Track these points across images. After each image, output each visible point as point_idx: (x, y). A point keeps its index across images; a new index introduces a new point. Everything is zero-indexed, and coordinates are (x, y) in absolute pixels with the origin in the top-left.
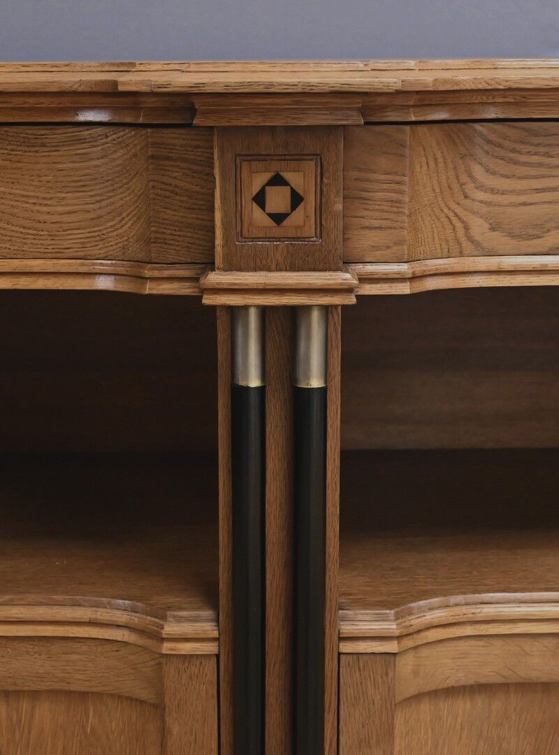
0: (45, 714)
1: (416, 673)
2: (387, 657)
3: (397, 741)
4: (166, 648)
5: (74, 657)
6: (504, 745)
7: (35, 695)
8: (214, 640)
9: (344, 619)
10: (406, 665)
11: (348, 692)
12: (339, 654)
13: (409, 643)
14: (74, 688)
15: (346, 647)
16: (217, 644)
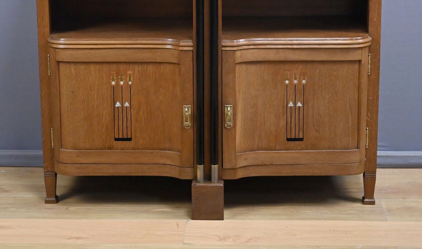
0: (150, 68)
1: (241, 56)
2: (233, 51)
3: (237, 74)
4: (181, 48)
5: (158, 53)
6: (265, 78)
7: (148, 63)
8: (192, 46)
9: (223, 42)
10: (238, 54)
11: (224, 60)
12: (222, 50)
13: (239, 48)
14: (158, 61)
15: (224, 49)
16: (192, 48)
